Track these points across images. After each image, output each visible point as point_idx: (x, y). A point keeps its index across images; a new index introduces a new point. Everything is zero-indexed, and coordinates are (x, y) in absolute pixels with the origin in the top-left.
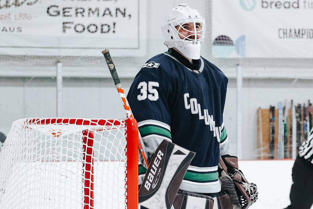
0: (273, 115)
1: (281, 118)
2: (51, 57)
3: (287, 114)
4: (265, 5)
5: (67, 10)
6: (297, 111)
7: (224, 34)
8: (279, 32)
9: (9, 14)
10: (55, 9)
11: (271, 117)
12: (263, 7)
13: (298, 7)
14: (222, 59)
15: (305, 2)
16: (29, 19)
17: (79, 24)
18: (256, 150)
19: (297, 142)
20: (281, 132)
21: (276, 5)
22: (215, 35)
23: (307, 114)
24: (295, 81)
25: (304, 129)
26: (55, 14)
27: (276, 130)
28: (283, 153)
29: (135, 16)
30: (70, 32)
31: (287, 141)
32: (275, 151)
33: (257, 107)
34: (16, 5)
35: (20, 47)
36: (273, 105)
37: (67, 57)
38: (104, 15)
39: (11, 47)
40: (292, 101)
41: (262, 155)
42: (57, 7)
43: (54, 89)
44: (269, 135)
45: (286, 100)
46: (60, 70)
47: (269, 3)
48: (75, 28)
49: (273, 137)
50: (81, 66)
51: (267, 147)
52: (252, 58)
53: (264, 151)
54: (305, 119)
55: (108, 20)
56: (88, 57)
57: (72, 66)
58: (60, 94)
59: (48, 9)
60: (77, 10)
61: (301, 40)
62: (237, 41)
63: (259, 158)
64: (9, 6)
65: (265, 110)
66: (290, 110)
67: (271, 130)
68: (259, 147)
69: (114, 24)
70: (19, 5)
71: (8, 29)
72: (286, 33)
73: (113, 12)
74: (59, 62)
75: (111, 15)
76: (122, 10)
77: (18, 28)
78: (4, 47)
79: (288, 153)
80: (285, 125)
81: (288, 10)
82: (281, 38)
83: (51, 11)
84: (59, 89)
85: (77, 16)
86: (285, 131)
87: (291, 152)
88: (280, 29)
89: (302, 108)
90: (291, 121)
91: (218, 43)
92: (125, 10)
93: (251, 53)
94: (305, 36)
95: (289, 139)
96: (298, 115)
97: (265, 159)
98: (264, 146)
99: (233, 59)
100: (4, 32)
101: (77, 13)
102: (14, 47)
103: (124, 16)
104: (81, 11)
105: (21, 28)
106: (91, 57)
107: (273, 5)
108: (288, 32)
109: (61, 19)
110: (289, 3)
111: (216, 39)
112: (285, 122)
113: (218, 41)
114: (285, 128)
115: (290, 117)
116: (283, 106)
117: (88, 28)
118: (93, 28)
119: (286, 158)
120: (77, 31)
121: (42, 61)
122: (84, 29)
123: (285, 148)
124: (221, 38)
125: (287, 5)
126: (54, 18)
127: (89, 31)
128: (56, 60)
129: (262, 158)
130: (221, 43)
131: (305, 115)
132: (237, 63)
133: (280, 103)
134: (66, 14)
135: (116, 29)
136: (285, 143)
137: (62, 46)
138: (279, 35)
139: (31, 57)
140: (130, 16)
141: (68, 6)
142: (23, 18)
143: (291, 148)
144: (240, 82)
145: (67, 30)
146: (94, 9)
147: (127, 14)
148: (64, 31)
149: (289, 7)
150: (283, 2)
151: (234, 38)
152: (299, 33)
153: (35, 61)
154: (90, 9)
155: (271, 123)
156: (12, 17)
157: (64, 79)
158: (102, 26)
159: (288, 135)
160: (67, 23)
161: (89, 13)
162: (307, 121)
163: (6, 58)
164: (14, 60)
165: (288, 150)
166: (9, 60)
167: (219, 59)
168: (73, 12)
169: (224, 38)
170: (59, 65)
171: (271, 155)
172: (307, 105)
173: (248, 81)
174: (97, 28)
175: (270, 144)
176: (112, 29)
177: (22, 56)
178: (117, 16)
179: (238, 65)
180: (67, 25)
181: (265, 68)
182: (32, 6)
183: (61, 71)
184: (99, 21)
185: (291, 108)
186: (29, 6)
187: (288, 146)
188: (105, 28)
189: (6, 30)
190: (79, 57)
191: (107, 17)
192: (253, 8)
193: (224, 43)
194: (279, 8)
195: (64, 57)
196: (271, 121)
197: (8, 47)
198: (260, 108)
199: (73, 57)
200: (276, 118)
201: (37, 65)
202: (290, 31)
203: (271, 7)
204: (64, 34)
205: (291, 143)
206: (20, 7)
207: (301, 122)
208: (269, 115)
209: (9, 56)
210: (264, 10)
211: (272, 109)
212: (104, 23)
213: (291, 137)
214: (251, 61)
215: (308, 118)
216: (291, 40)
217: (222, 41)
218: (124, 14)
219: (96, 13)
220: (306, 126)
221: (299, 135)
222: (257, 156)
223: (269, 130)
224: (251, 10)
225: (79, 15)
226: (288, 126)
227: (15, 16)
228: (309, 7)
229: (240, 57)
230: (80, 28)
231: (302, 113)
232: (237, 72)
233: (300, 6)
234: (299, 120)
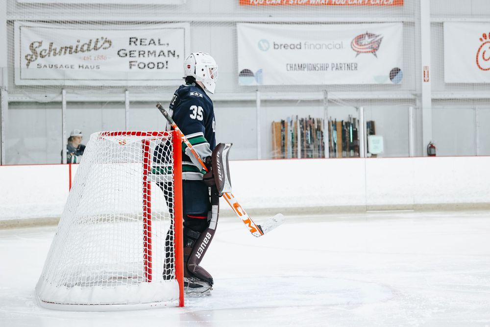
0: (284, 127)
1: (289, 129)
2: (121, 87)
3: (293, 125)
4: (276, 47)
5: (132, 52)
6: (301, 124)
7: (246, 68)
8: (287, 66)
9: (90, 56)
10: (123, 52)
11: (282, 128)
12: (275, 48)
13: (300, 48)
14: (245, 86)
15: (305, 44)
16: (104, 59)
17: (141, 63)
18: (272, 152)
19: (301, 146)
20: (289, 138)
21: (284, 47)
22: (240, 69)
23: (308, 125)
24: (299, 102)
25: (306, 137)
26: (124, 55)
27: (285, 137)
28: (291, 154)
29: (181, 56)
30: (135, 68)
31: (294, 145)
32: (286, 152)
33: (272, 122)
34: (94, 49)
35: (98, 80)
36: (283, 120)
37: (132, 86)
38: (159, 56)
39: (92, 80)
40: (297, 116)
41: (276, 155)
42: (125, 50)
43: (123, 110)
44: (281, 142)
45: (293, 116)
46: (127, 97)
47: (280, 45)
48: (138, 65)
49: (284, 143)
50: (143, 93)
51: (279, 149)
52: (267, 86)
53: (277, 153)
54: (306, 129)
55: (162, 59)
56: (148, 87)
57: (136, 93)
58: (128, 113)
59: (119, 52)
60: (139, 52)
61: (303, 72)
62: (256, 74)
63: (274, 158)
64: (90, 50)
65: (278, 123)
66: (296, 123)
67: (282, 137)
68: (273, 149)
69: (167, 62)
70: (97, 50)
71: (89, 67)
72: (292, 67)
73: (166, 54)
74: (127, 90)
75: (165, 56)
76: (173, 52)
77: (97, 66)
78: (86, 80)
79: (294, 154)
80: (292, 134)
81: (293, 50)
82: (288, 70)
83: (121, 53)
84: (127, 110)
85: (139, 57)
86: (292, 138)
87: (297, 153)
88: (287, 64)
89: (304, 121)
90: (297, 131)
91: (242, 75)
92: (174, 52)
93: (267, 82)
94: (306, 69)
95: (295, 144)
96: (301, 126)
97: (278, 158)
98: (277, 149)
99: (254, 86)
100: (87, 69)
101: (139, 55)
102: (94, 80)
103: (174, 56)
104: (143, 53)
105: (99, 66)
106: (150, 86)
107: (283, 46)
108: (294, 66)
109: (128, 59)
110: (294, 45)
111: (241, 72)
112: (293, 132)
113: (243, 73)
114: (292, 136)
115: (296, 128)
116: (291, 120)
117: (148, 65)
118: (151, 66)
119: (293, 157)
120: (140, 68)
121: (115, 90)
122: (145, 66)
123: (292, 150)
124: (244, 71)
125: (292, 47)
126: (123, 58)
127: (149, 67)
128: (124, 89)
129: (276, 158)
130: (244, 75)
131: (307, 127)
132: (256, 89)
133: (288, 118)
134: (132, 55)
135: (168, 66)
136: (293, 147)
137: (129, 79)
138: (287, 68)
139: (106, 87)
140: (178, 56)
141: (132, 50)
142: (100, 59)
143: (297, 150)
144: (258, 103)
145: (133, 67)
146: (152, 52)
147: (176, 55)
148: (131, 67)
149: (294, 48)
150: (289, 44)
151: (254, 71)
152: (301, 67)
153: (109, 89)
154: (149, 52)
155: (282, 133)
156: (93, 58)
157: (131, 102)
158: (158, 63)
159: (295, 141)
160: (134, 62)
161: (148, 55)
162: (308, 130)
163: (88, 89)
164: (94, 89)
165: (295, 152)
166: (90, 89)
167: (243, 86)
168: (136, 54)
169: (247, 71)
170: (127, 92)
171: (282, 156)
172: (308, 119)
173: (265, 102)
174: (154, 65)
175: (282, 147)
176: (165, 66)
177: (100, 86)
178: (169, 56)
179: (257, 90)
180: (133, 63)
181: (277, 93)
182: (106, 50)
183: (129, 97)
184: (156, 60)
185: (297, 121)
186: (104, 50)
187: (295, 149)
188: (161, 65)
189: (88, 68)
190: (141, 86)
191: (162, 57)
192: (267, 49)
193: (246, 75)
194: (286, 49)
195: (130, 87)
196: (282, 131)
197: (89, 80)
198: (274, 122)
199: (137, 87)
200: (285, 129)
201: (111, 92)
202: (295, 65)
203: (281, 48)
204: (131, 70)
205: (297, 146)
206: (98, 51)
207: (304, 132)
208: (281, 127)
209: (90, 86)
210: (276, 50)
211: (283, 122)
212: (159, 61)
213: (297, 143)
214: (266, 87)
215: (309, 128)
216: (296, 71)
217: (245, 73)
218: (174, 55)
219: (154, 54)
220: (308, 134)
221: (302, 141)
222: (272, 156)
223: (281, 138)
224: (266, 50)
225: (141, 56)
226: (295, 135)
227: (95, 57)
228: (308, 48)
229: (258, 84)
230: (142, 66)
231: (305, 124)
232: (256, 96)
233: (302, 47)
234: (302, 130)
